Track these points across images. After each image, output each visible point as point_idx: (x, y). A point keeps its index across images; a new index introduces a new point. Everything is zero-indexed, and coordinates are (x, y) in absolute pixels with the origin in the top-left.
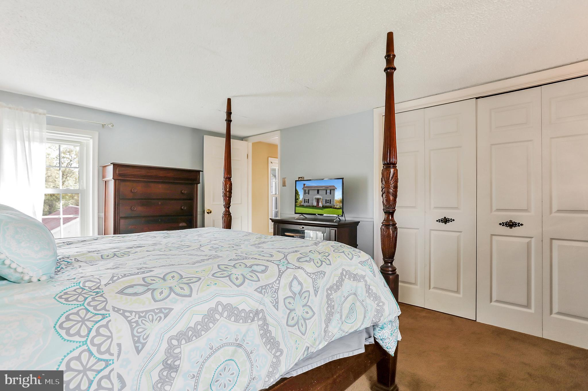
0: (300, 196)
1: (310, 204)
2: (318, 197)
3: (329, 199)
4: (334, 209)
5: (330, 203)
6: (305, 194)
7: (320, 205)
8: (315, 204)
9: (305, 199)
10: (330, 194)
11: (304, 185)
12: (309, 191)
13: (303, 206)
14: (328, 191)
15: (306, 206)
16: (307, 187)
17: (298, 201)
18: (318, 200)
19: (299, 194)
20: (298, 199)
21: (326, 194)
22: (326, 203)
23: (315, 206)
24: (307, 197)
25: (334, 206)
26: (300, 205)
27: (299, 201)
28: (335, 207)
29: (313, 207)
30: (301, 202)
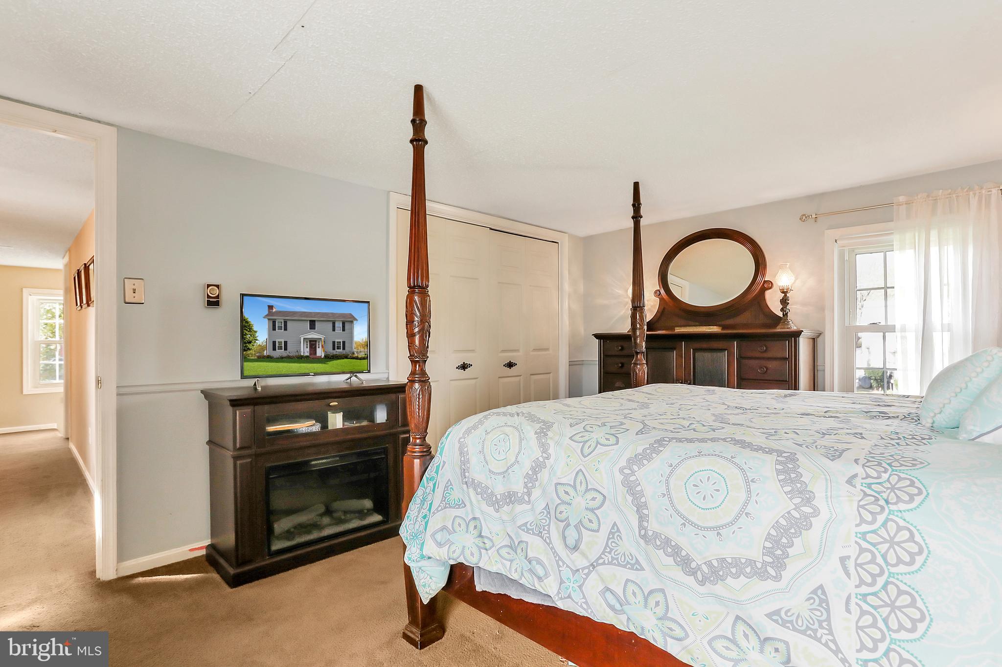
0: (257, 335)
1: (291, 351)
2: (313, 335)
3: (341, 341)
4: (354, 360)
5: (344, 349)
6: (274, 329)
7: (320, 352)
8: (305, 351)
9: (274, 343)
10: (344, 330)
11: (270, 307)
12: (285, 323)
13: (269, 358)
14: (339, 325)
15: (277, 358)
16: (279, 313)
17: (250, 346)
18: (313, 344)
19: (255, 328)
20: (250, 342)
21: (334, 330)
22: (334, 349)
23: (307, 357)
24: (281, 337)
25: (353, 353)
26: (259, 357)
27: (254, 347)
28: (356, 355)
29: (300, 359)
30: (263, 348)
